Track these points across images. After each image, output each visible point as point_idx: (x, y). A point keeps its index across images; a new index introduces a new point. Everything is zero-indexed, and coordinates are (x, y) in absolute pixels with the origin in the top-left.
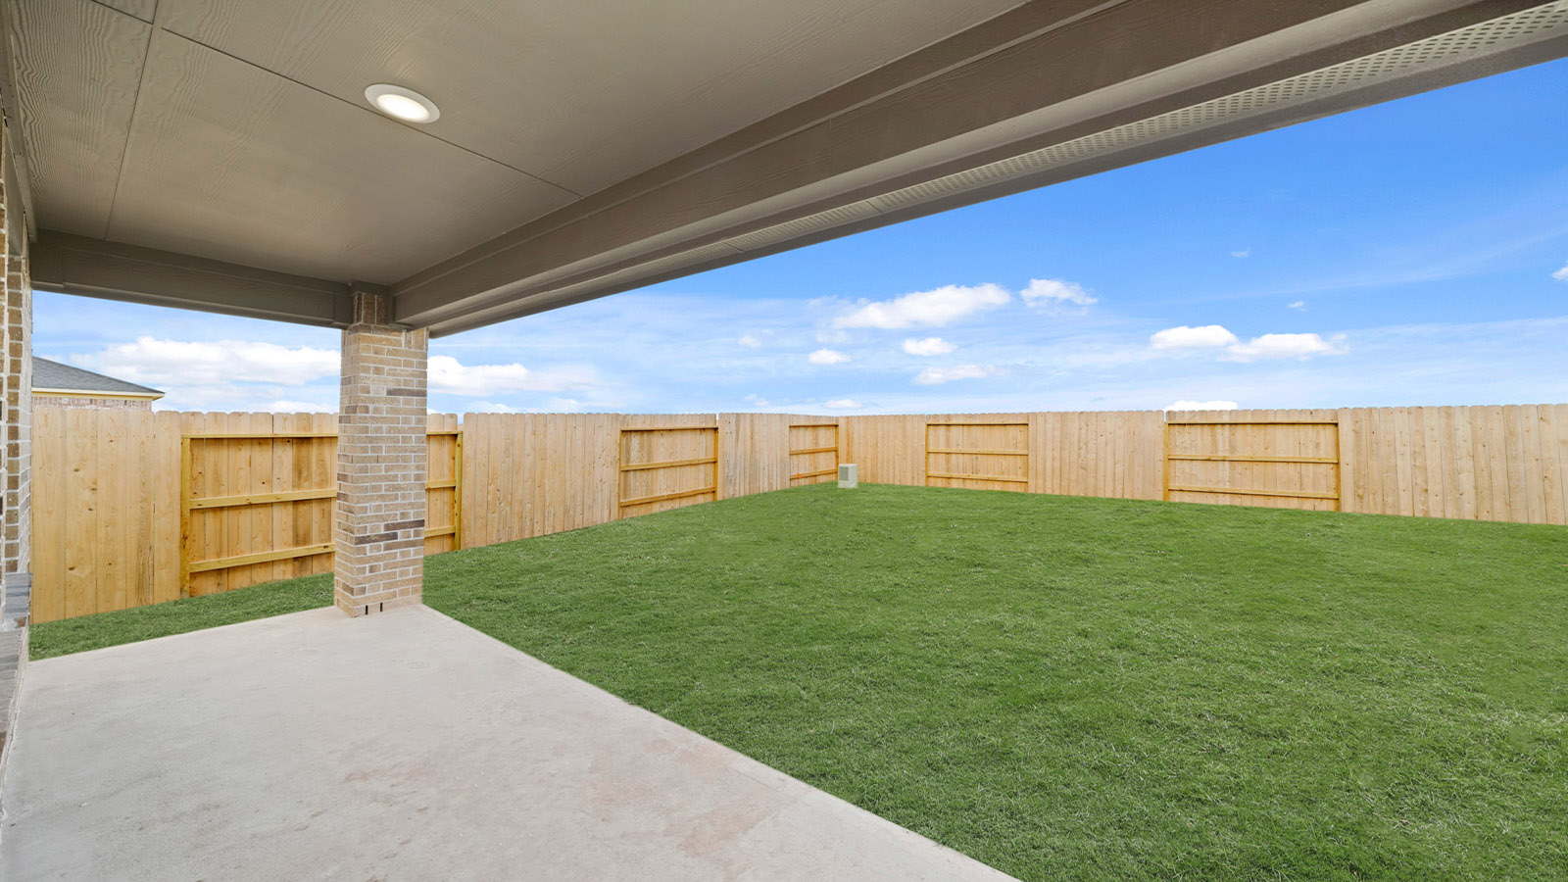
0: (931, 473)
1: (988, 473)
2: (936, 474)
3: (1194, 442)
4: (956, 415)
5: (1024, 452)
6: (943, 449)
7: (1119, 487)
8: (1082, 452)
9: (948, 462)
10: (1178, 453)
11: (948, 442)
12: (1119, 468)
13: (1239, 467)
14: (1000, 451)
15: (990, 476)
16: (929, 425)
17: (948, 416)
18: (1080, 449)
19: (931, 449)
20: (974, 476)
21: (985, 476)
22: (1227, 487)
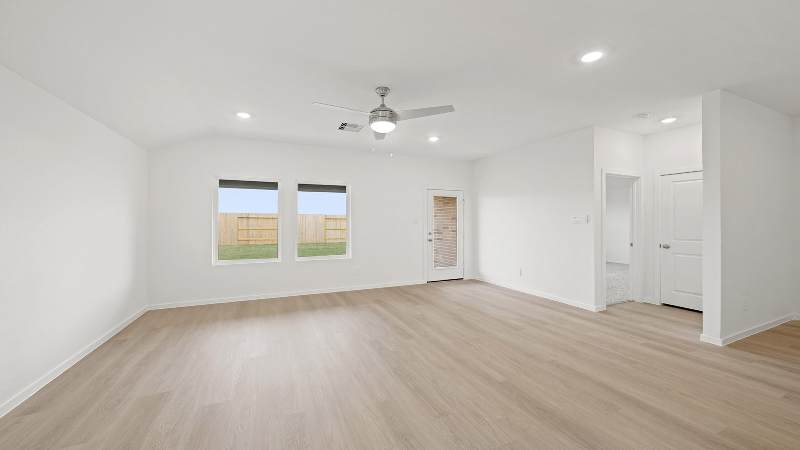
0: (240, 239)
1: (266, 237)
2: (242, 239)
3: (332, 225)
4: (252, 214)
5: (276, 228)
6: (246, 228)
7: (313, 239)
8: (301, 228)
9: (248, 233)
10: (328, 228)
11: (248, 226)
12: (313, 233)
13: (342, 231)
14: (271, 229)
15: (267, 238)
16: (239, 218)
17: (249, 214)
18: (301, 227)
19: (240, 228)
20: (260, 239)
21: (265, 239)
22: (340, 238)
